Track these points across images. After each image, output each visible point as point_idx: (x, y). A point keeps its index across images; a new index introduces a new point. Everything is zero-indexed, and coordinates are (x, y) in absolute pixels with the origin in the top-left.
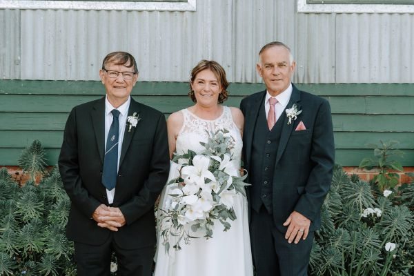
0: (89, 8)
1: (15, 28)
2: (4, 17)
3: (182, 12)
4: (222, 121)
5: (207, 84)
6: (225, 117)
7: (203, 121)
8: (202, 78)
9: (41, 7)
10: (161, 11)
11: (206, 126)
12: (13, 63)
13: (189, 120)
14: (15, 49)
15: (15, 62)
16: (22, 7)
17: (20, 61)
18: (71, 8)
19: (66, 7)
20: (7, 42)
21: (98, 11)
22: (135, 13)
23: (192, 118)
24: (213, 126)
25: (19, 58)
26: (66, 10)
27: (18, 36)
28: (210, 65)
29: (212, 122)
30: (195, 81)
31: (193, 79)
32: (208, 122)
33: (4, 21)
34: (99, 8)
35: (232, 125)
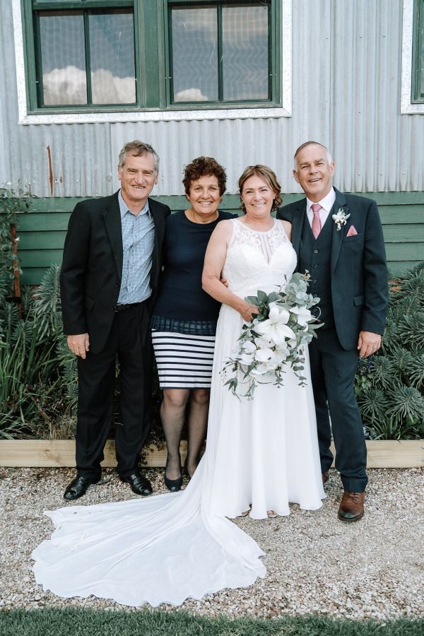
0: (179, 118)
1: (105, 143)
2: (94, 132)
3: (277, 118)
4: (274, 233)
5: (257, 192)
6: (277, 229)
7: (254, 232)
8: (251, 187)
9: (131, 120)
10: (255, 119)
11: (259, 238)
12: (104, 180)
13: (239, 230)
14: (106, 165)
15: (107, 178)
16: (112, 120)
17: (111, 177)
18: (162, 119)
19: (157, 119)
20: (99, 158)
21: (189, 121)
22: (228, 122)
23: (242, 229)
24: (266, 238)
25: (111, 174)
26: (156, 122)
27: (108, 151)
28: (257, 170)
29: (265, 234)
30: (244, 193)
31: (241, 191)
32: (261, 233)
33: (95, 136)
34: (190, 118)
35: (284, 238)
